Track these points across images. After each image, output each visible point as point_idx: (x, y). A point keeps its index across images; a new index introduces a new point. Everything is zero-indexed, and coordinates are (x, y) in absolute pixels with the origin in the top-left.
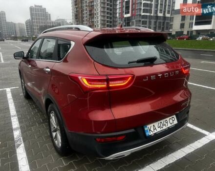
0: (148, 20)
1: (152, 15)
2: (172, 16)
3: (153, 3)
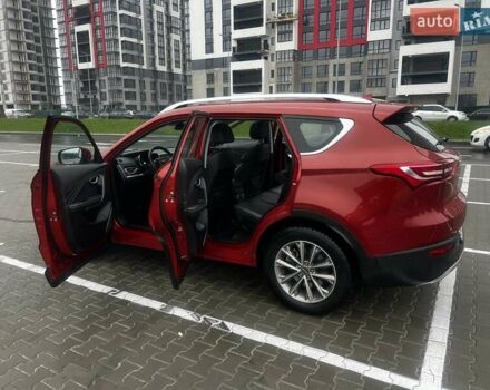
0: (136, 78)
1: (145, 67)
2: (187, 73)
3: (143, 42)
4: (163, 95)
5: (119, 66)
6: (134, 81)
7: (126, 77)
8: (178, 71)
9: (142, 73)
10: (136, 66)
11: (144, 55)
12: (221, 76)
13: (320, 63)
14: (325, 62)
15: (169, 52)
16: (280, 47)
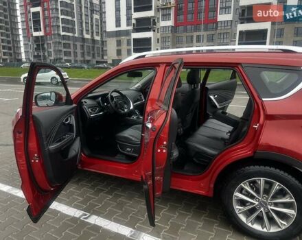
0: (71, 43)
1: (76, 35)
2: (104, 40)
3: (75, 19)
4: (89, 53)
5: (59, 35)
6: (70, 44)
7: (64, 42)
8: (98, 38)
9: (75, 39)
10: (71, 34)
11: (76, 27)
12: (125, 42)
13: (188, 34)
14: (191, 34)
15: (92, 26)
16: (163, 24)
